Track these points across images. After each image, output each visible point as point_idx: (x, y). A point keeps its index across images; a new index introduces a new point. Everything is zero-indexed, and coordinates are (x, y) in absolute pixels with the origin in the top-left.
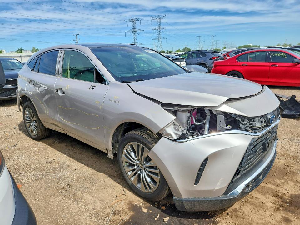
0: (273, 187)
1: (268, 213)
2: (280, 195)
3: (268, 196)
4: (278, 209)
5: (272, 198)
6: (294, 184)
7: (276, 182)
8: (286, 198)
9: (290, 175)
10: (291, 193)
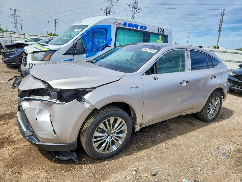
0: (18, 146)
1: (13, 132)
2: (11, 143)
3: (18, 139)
4: (9, 136)
5: (15, 139)
6: (4, 157)
7: (18, 151)
8: (6, 144)
9: (10, 163)
10: (4, 149)
